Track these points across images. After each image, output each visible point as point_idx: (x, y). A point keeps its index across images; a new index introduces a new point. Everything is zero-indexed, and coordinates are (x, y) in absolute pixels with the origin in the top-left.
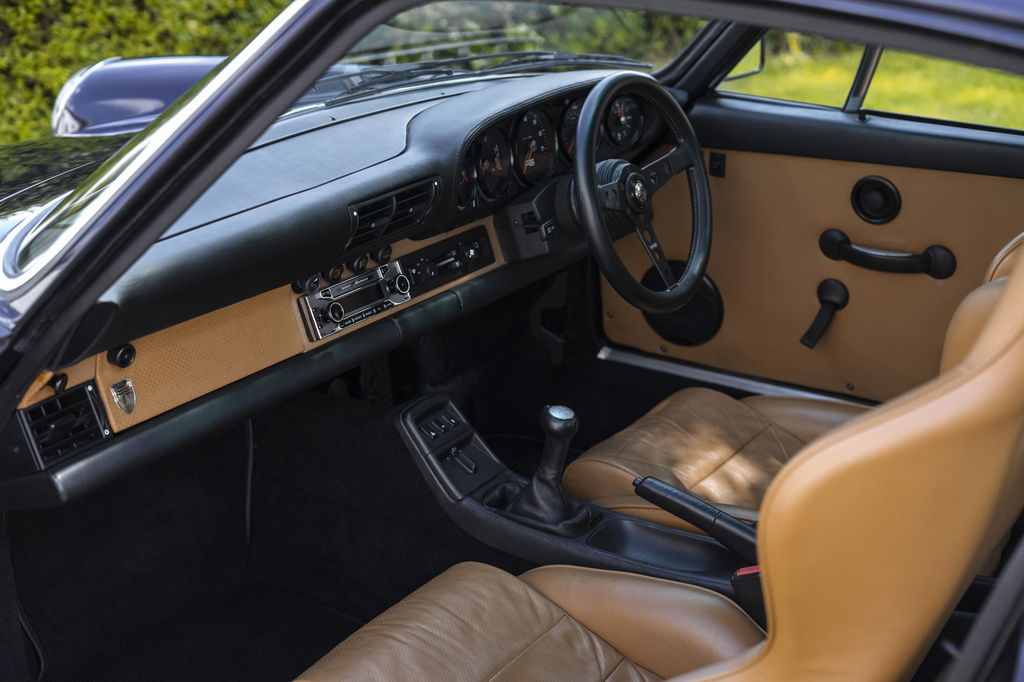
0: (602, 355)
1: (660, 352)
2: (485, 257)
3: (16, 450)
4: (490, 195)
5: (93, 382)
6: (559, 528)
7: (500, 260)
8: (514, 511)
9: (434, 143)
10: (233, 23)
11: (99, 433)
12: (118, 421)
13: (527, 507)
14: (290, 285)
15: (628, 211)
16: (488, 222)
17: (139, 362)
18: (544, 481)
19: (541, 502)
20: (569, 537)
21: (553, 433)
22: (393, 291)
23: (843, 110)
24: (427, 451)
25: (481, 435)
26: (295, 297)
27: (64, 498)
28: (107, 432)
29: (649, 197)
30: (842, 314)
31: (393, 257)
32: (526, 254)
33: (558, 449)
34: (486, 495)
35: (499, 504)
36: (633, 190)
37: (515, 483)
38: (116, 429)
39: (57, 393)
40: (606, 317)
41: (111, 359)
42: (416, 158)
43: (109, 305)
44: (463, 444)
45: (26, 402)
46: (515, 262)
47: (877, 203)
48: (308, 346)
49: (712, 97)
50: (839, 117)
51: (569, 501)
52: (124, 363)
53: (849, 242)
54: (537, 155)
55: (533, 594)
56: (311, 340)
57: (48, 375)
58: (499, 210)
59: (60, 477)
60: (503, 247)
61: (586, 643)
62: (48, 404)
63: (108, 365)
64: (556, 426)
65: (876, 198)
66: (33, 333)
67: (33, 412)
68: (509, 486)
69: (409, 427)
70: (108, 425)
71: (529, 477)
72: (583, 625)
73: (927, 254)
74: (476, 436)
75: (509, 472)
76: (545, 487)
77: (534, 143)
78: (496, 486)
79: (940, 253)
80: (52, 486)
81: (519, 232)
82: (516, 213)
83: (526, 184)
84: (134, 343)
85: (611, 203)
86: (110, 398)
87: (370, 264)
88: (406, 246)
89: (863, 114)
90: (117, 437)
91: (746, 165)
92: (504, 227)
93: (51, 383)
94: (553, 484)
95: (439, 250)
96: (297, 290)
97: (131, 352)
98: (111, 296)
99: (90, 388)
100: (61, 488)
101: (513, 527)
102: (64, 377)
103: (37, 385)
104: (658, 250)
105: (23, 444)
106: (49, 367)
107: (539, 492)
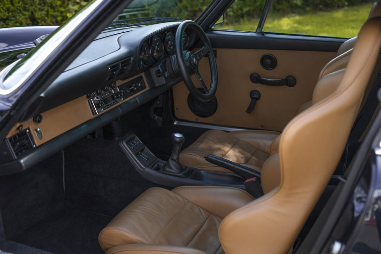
0: (175, 123)
1: (196, 121)
2: (143, 87)
3: (5, 153)
4: (146, 65)
5: (29, 129)
6: (181, 174)
7: (148, 88)
8: (163, 171)
9: (129, 45)
10: (7, 21)
11: (32, 146)
12: (38, 142)
13: (168, 169)
14: (86, 95)
15: (192, 68)
16: (143, 74)
17: (44, 121)
18: (174, 160)
19: (173, 167)
20: (184, 177)
21: (176, 142)
22: (118, 97)
23: (256, 32)
24: (131, 153)
25: (147, 147)
26: (87, 99)
27: (24, 168)
28: (35, 146)
29: (198, 62)
30: (258, 101)
31: (117, 85)
32: (157, 84)
33: (178, 148)
34: (153, 167)
35: (158, 169)
36: (193, 61)
37: (162, 163)
38: (37, 145)
39: (20, 131)
41: (35, 120)
42: (123, 50)
43: (42, 97)
44: (142, 151)
45: (9, 136)
46: (153, 88)
47: (269, 62)
48: (92, 116)
49: (211, 31)
50: (254, 34)
51: (181, 168)
52: (39, 122)
53: (260, 77)
54: (157, 51)
55: (177, 196)
56: (94, 115)
57: (18, 125)
58: (147, 71)
59: (22, 161)
60: (149, 84)
61: (197, 210)
62: (14, 137)
63: (33, 122)
64: (177, 140)
65: (269, 61)
66: (18, 108)
67: (10, 139)
68: (160, 164)
69: (124, 145)
70: (34, 144)
71: (167, 160)
72: (195, 204)
73: (286, 79)
74: (146, 147)
75: (158, 159)
76: (174, 162)
77: (156, 47)
78: (155, 164)
79: (291, 78)
80: (20, 164)
81: (154, 77)
82: (153, 71)
83: (156, 61)
84: (41, 114)
85: (188, 64)
86: (35, 134)
87: (110, 89)
88: (119, 83)
89: (263, 33)
90: (37, 147)
91: (223, 53)
92: (149, 76)
93: (18, 128)
94: (177, 160)
95: (129, 85)
96: (88, 97)
97: (41, 117)
98: (42, 95)
99: (28, 131)
100: (23, 165)
101: (165, 176)
102: (21, 126)
103: (14, 128)
104: (202, 81)
105: (8, 151)
106: (19, 121)
107: (172, 163)
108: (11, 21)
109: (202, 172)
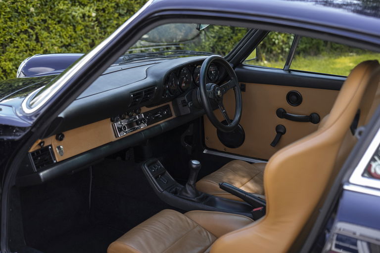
0: (204, 152)
1: (224, 151)
2: (169, 115)
3: (27, 166)
4: (171, 94)
5: (51, 145)
6: (195, 200)
7: (174, 116)
8: (180, 195)
9: (155, 75)
10: (70, 47)
11: (53, 162)
12: (58, 158)
13: (184, 194)
14: (110, 119)
15: (216, 100)
16: (170, 103)
17: (65, 139)
18: (190, 185)
19: (189, 192)
20: (198, 202)
21: (193, 169)
22: (142, 123)
23: (283, 70)
24: (152, 176)
25: (168, 171)
26: (111, 123)
27: (43, 181)
28: (55, 161)
29: (222, 95)
30: (283, 136)
31: (142, 112)
32: (182, 114)
33: (194, 175)
34: (170, 190)
35: (175, 193)
36: (218, 93)
37: (180, 187)
38: (58, 161)
39: (42, 147)
40: (206, 139)
41: (57, 138)
42: (149, 80)
43: (61, 118)
44: (163, 174)
45: (31, 150)
46: (179, 116)
47: (294, 99)
48: (114, 139)
49: (241, 66)
50: (282, 72)
51: (197, 193)
52: (61, 140)
53: (286, 112)
54: (186, 83)
55: (188, 219)
56: (116, 137)
57: (40, 141)
58: (174, 99)
59: (41, 174)
60: (175, 112)
61: (205, 233)
62: (37, 151)
63: (55, 140)
64: (194, 166)
65: (294, 98)
66: (38, 126)
67: (33, 154)
68: (178, 188)
69: (146, 168)
70: (55, 159)
71: (184, 185)
72: (205, 229)
73: (311, 115)
74: (167, 172)
75: (178, 184)
76: (190, 187)
77: (185, 78)
78: (174, 188)
79: (315, 115)
80: (39, 177)
81: (180, 106)
82: (180, 100)
83: (183, 92)
84: (64, 133)
85: (211, 96)
86: (56, 150)
87: (134, 114)
88: (145, 109)
89: (290, 71)
90: (58, 163)
91: (252, 88)
92: (176, 105)
93: (40, 144)
94: (193, 186)
95: (154, 112)
96: (112, 121)
97: (63, 136)
98: (62, 115)
99: (50, 147)
100: (42, 177)
101: (180, 200)
102: (43, 142)
103: (36, 144)
104: (225, 112)
105: (30, 164)
106: (40, 138)
107: (188, 188)
108: (73, 47)
109: (217, 199)
